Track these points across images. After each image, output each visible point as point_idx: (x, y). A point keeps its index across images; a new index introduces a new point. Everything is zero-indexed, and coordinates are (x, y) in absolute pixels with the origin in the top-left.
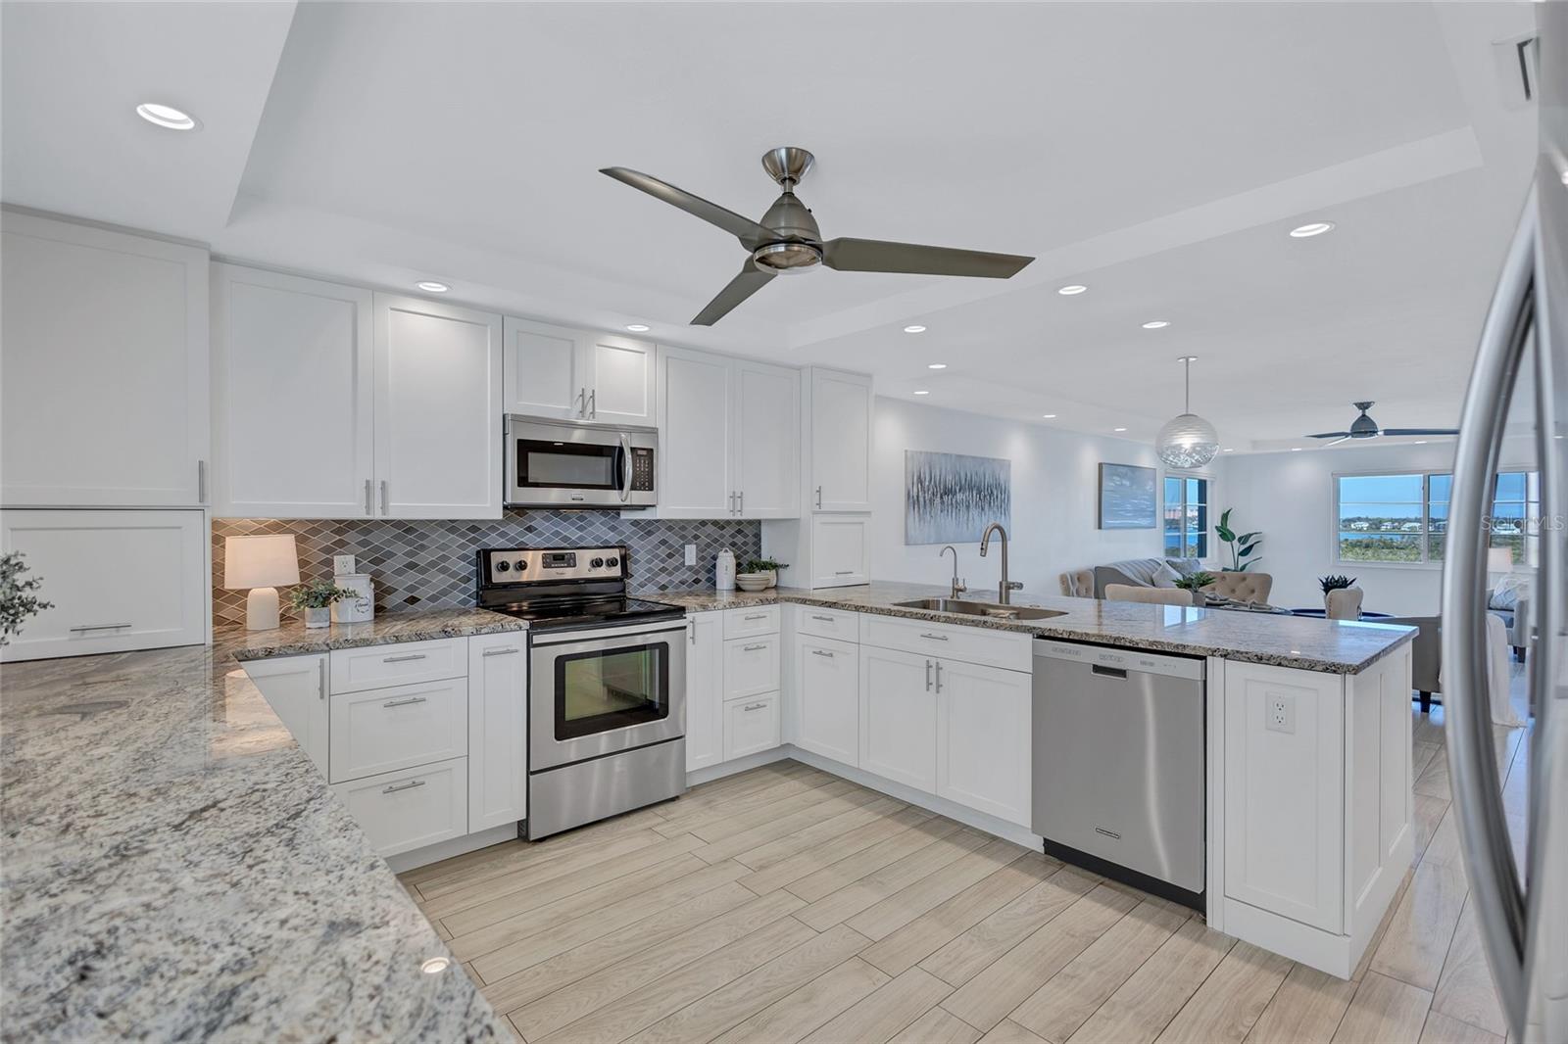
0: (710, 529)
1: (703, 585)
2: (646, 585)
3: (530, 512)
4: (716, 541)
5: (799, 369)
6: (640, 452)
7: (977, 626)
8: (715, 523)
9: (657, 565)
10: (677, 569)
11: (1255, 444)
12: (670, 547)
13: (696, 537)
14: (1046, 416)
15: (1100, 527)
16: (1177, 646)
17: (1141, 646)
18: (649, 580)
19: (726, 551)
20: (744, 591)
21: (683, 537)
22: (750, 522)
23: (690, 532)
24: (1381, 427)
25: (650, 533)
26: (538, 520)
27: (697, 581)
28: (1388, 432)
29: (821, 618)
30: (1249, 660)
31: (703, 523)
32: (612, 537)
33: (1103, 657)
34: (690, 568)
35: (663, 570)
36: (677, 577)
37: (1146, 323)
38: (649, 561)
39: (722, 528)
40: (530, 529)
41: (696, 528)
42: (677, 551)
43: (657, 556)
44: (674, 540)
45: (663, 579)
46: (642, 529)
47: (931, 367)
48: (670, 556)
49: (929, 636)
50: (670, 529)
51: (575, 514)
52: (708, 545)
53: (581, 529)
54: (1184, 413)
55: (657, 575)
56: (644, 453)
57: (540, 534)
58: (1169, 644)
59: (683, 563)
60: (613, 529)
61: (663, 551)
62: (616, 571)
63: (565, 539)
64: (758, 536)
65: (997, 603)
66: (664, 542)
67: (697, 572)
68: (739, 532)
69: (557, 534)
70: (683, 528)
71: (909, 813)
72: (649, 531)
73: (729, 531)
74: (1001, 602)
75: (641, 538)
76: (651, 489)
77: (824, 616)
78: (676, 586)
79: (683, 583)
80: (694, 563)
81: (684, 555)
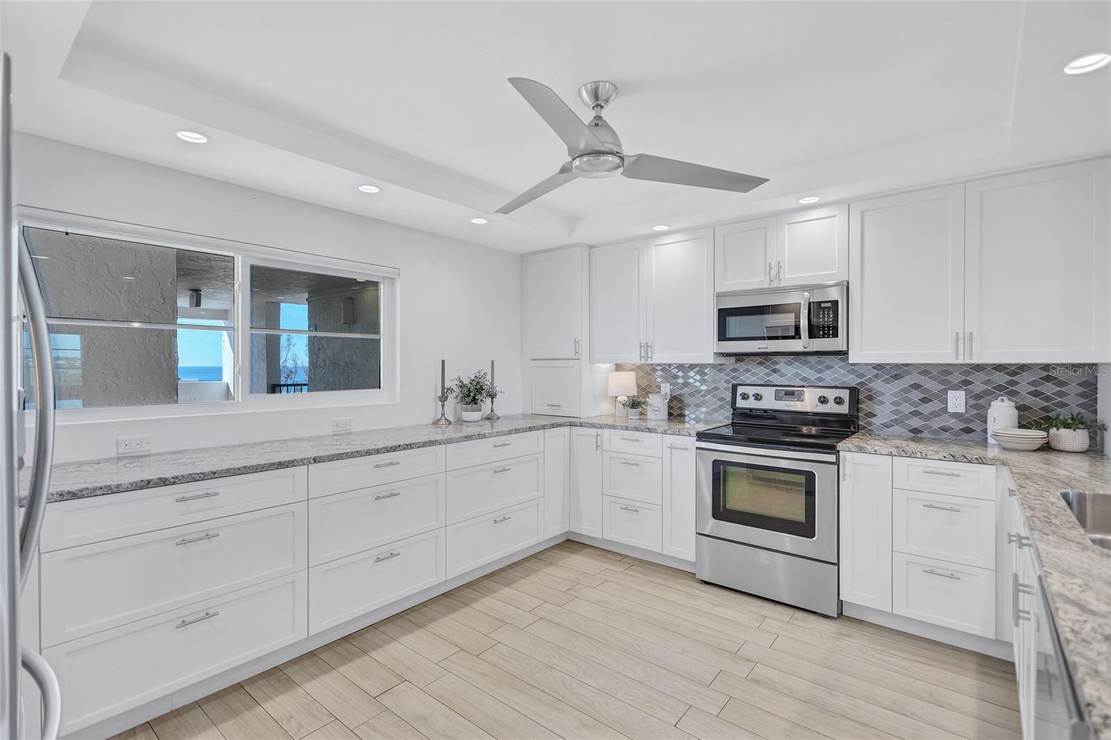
0: (991, 374)
1: (979, 436)
2: (892, 426)
3: (776, 358)
4: (1000, 388)
6: (823, 305)
8: (1000, 368)
9: (907, 408)
10: (935, 414)
12: (927, 391)
13: (966, 383)
18: (895, 422)
21: (945, 382)
23: (957, 378)
25: (896, 377)
26: (782, 364)
27: (967, 431)
31: (980, 368)
32: (852, 380)
34: (956, 416)
35: (916, 414)
36: (936, 423)
38: (897, 403)
39: (1014, 374)
40: (775, 371)
41: (966, 373)
42: (936, 396)
43: (907, 400)
44: (932, 385)
45: (916, 423)
46: (887, 372)
48: (926, 400)
50: (926, 373)
51: (813, 359)
52: (984, 392)
53: (819, 371)
55: (907, 417)
56: (830, 305)
57: (782, 375)
59: (945, 410)
60: (852, 372)
61: (916, 395)
62: (844, 409)
63: (805, 379)
66: (916, 386)
67: (963, 420)
68: (1048, 379)
69: (797, 375)
70: (946, 373)
72: (896, 375)
75: (886, 381)
76: (836, 337)
78: (934, 432)
79: (945, 429)
80: (962, 410)
81: (945, 401)
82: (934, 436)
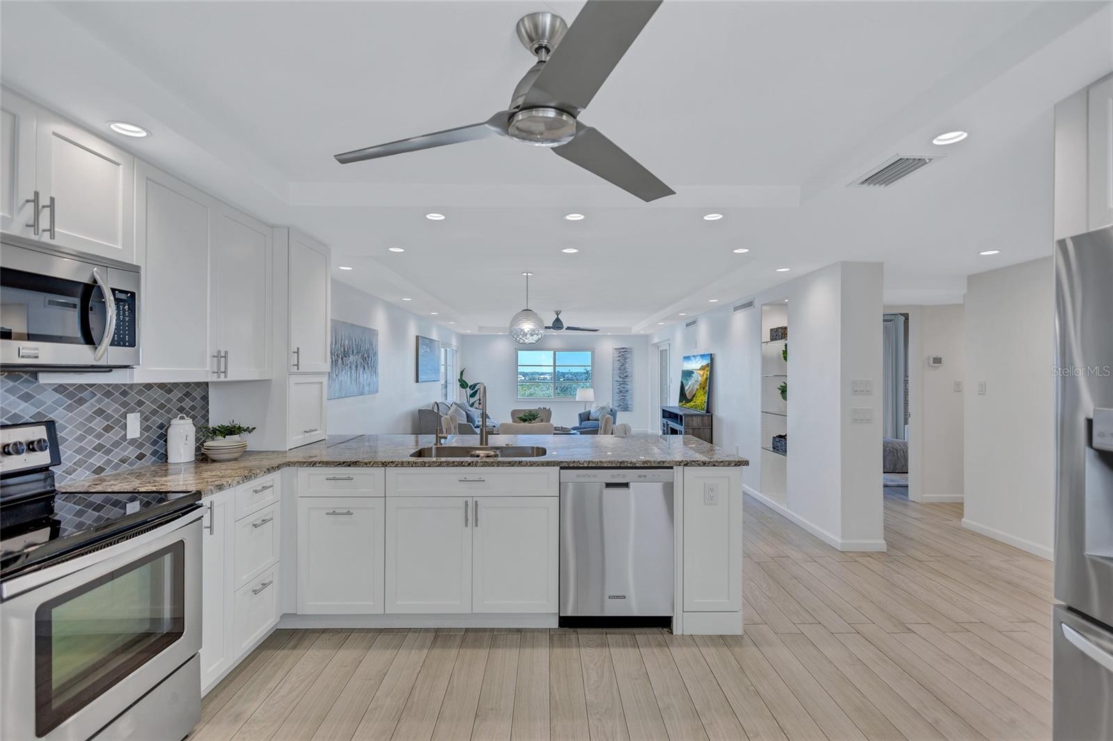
0: (157, 394)
1: (149, 460)
2: (77, 471)
4: (162, 406)
5: (273, 227)
6: (119, 296)
7: (513, 466)
8: (162, 386)
9: (91, 442)
10: (116, 444)
11: (480, 328)
12: (108, 417)
13: (140, 403)
14: (405, 299)
15: (417, 381)
16: (659, 462)
17: (637, 465)
18: (79, 464)
19: (182, 418)
20: (214, 461)
21: (124, 404)
22: (198, 384)
23: (133, 399)
24: (565, 326)
25: (81, 401)
27: (141, 457)
28: (569, 328)
29: (335, 479)
30: (699, 465)
31: (149, 386)
32: (26, 410)
33: (613, 476)
34: (133, 441)
35: (99, 448)
36: (115, 457)
37: (565, 248)
38: (81, 438)
39: (170, 391)
41: (140, 392)
42: (117, 423)
43: (90, 431)
44: (112, 408)
45: (98, 460)
46: (70, 396)
47: (391, 249)
48: (108, 429)
49: (465, 480)
50: (108, 394)
52: (154, 412)
54: (526, 308)
55: (90, 455)
58: (655, 462)
59: (124, 437)
60: (27, 397)
61: (98, 424)
62: (43, 458)
64: (205, 398)
65: (478, 445)
66: (100, 412)
67: (141, 446)
68: (187, 394)
70: (124, 393)
71: (440, 636)
72: (81, 398)
73: (176, 394)
74: (481, 444)
75: (69, 408)
76: (133, 345)
77: (337, 477)
78: (116, 467)
79: (123, 461)
80: (138, 435)
81: (125, 427)
82: (115, 472)
